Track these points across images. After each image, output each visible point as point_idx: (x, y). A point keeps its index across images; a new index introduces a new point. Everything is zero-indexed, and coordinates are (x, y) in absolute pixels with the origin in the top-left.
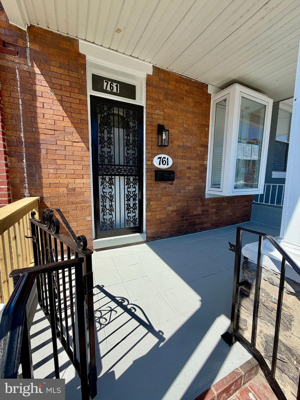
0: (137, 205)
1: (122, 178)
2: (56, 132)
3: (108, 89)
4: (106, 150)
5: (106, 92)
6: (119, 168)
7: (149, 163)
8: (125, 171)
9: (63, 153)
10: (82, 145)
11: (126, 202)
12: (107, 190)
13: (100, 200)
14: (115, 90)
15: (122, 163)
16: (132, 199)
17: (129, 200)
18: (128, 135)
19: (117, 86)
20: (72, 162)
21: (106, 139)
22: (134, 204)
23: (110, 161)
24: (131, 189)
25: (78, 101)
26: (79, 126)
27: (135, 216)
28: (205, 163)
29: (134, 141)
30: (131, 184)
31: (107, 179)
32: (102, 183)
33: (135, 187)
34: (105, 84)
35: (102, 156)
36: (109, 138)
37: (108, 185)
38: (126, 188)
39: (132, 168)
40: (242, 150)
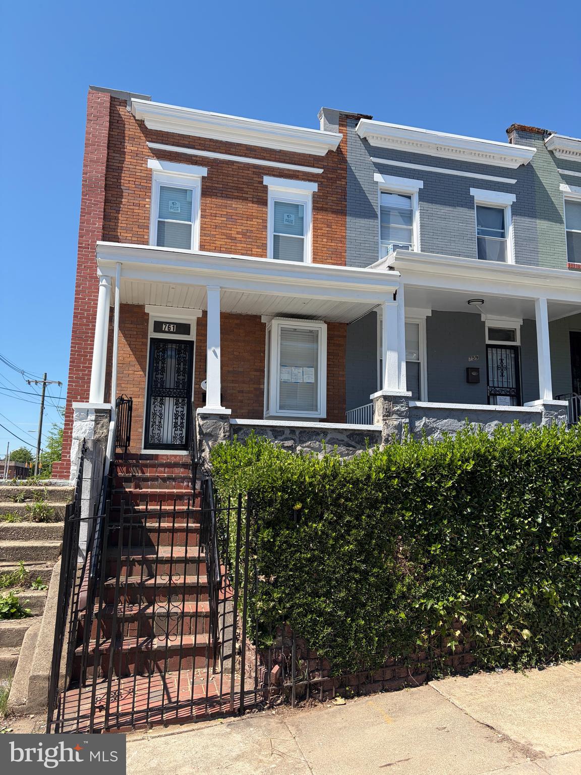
0: (185, 424)
1: (172, 399)
2: (124, 365)
3: (167, 329)
4: (159, 376)
5: (165, 332)
6: (169, 391)
7: (197, 386)
8: (174, 393)
9: (127, 379)
10: (141, 373)
11: (174, 421)
12: (158, 408)
13: (151, 417)
14: (172, 330)
15: (172, 387)
16: (179, 418)
17: (176, 418)
18: (179, 364)
19: (174, 326)
20: (132, 386)
21: (160, 368)
22: (182, 423)
23: (162, 385)
24: (180, 409)
25: (141, 343)
26: (140, 360)
27: (182, 434)
28: (262, 386)
29: (184, 369)
30: (180, 405)
31: (159, 400)
32: (154, 403)
33: (183, 408)
34: (164, 326)
35: (156, 381)
36: (163, 367)
37: (158, 404)
38: (175, 408)
39: (182, 391)
40: (288, 373)
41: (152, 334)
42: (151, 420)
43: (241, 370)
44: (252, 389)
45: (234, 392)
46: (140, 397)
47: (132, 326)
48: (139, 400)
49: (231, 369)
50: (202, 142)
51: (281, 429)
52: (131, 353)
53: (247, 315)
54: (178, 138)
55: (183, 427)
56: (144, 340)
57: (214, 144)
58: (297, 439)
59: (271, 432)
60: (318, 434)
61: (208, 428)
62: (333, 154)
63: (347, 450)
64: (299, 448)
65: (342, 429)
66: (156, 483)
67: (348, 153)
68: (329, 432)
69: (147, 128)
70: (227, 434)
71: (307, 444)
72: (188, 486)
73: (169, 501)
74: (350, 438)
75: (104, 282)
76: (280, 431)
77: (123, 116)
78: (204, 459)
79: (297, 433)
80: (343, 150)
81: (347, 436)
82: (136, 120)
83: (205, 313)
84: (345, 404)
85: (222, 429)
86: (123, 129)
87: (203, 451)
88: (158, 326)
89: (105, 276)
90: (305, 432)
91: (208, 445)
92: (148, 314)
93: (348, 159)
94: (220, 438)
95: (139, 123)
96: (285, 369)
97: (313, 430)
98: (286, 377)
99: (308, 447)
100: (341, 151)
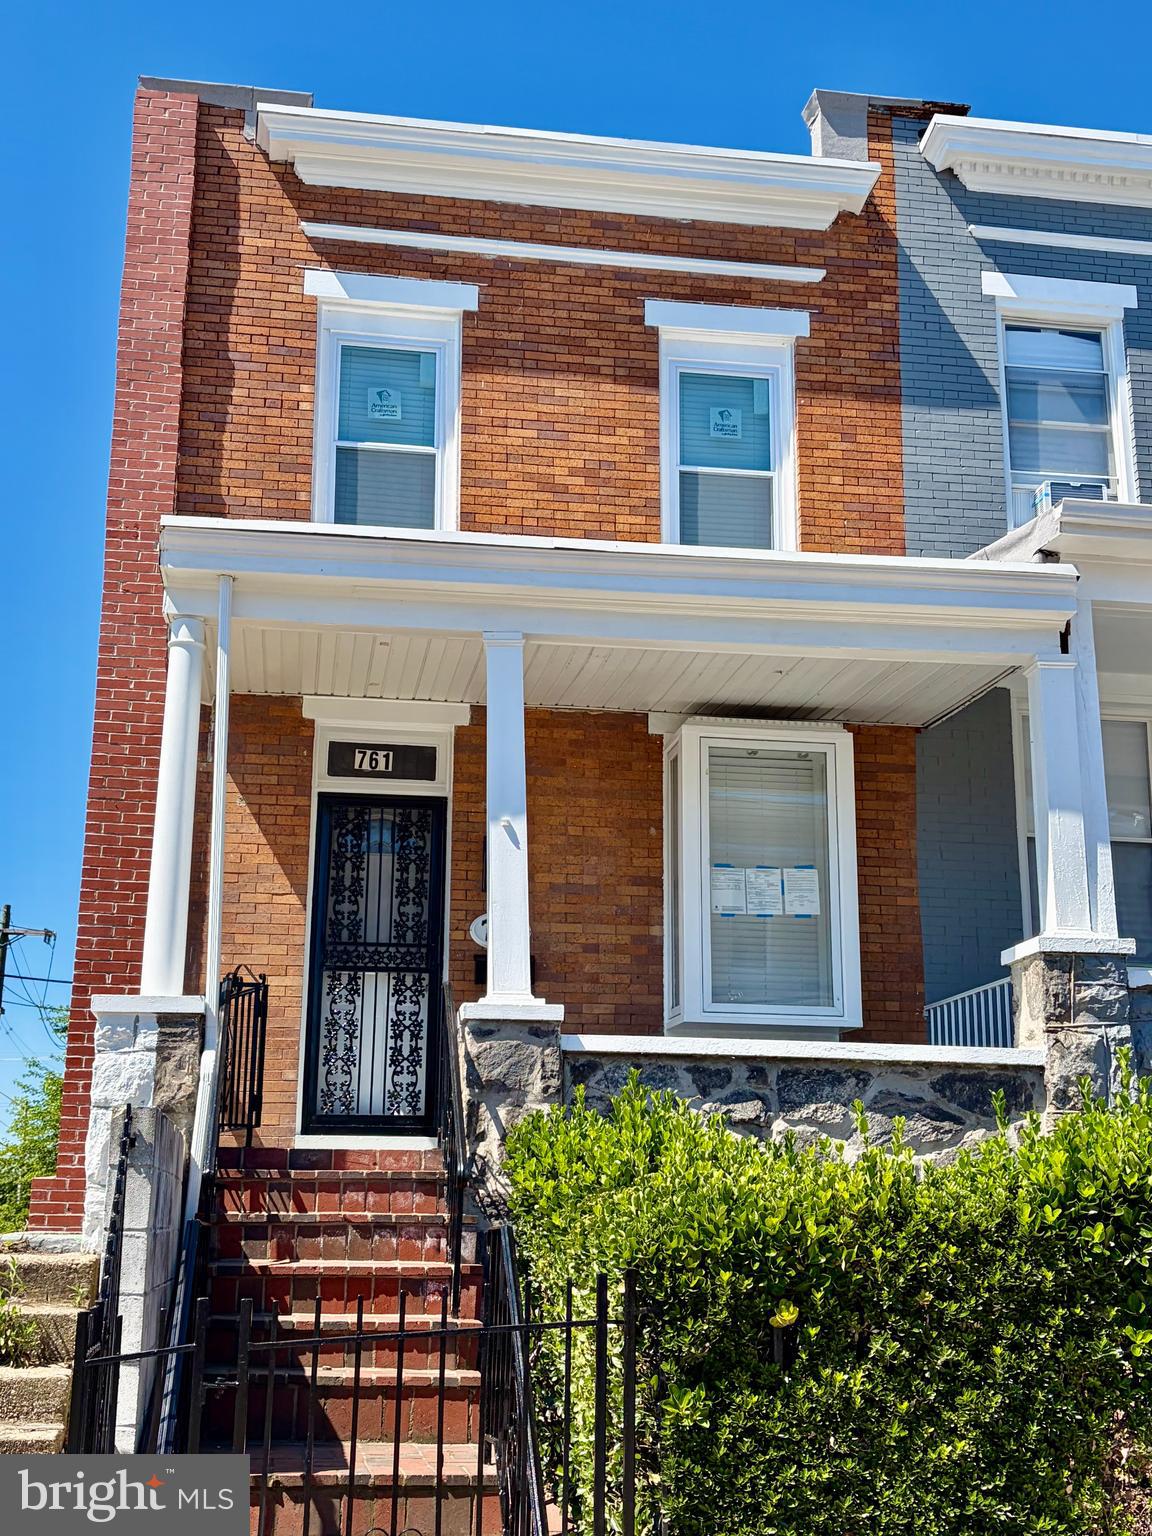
0: (423, 1053)
1: (383, 976)
2: (243, 878)
3: (366, 766)
4: (346, 907)
5: (360, 774)
6: (376, 952)
7: (459, 935)
8: (390, 958)
9: (250, 918)
10: (294, 899)
11: (391, 1043)
12: (342, 1006)
13: (323, 1032)
14: (381, 767)
15: (384, 939)
16: (407, 1034)
17: (398, 1036)
18: (404, 869)
19: (387, 756)
20: (265, 939)
21: (347, 883)
22: (414, 1050)
23: (354, 935)
24: (408, 1007)
25: (291, 810)
26: (289, 860)
27: (414, 1084)
28: (654, 931)
29: (420, 882)
30: (408, 993)
31: (345, 979)
32: (332, 989)
33: (417, 1003)
34: (358, 757)
35: (336, 924)
36: (356, 880)
37: (344, 993)
38: (392, 1004)
39: (413, 950)
40: (737, 888)
41: (324, 783)
42: (324, 1042)
43: (588, 880)
44: (626, 940)
45: (571, 948)
46: (291, 971)
47: (264, 759)
48: (287, 981)
49: (561, 880)
50: (463, 213)
51: (721, 1066)
52: (263, 840)
53: (607, 715)
54: (391, 205)
55: (418, 1062)
56: (300, 801)
57: (497, 216)
58: (773, 1098)
59: (689, 1077)
60: (838, 1080)
61: (494, 1066)
62: (853, 222)
63: (936, 1129)
64: (779, 1125)
65: (916, 1064)
66: (341, 1239)
67: (898, 218)
68: (875, 1072)
69: (300, 182)
70: (555, 1082)
71: (807, 1111)
72: (438, 1249)
73: (382, 1297)
74: (941, 1091)
75: (183, 634)
76: (718, 1072)
77: (233, 155)
78: (485, 1164)
79: (772, 1077)
80: (882, 209)
81: (933, 1086)
82: (270, 163)
83: (479, 713)
84: (921, 980)
85: (538, 1066)
86: (232, 189)
87: (482, 1137)
88: (342, 757)
89: (187, 618)
90: (796, 1072)
91: (496, 1118)
92: (312, 722)
93: (899, 235)
94: (530, 1097)
95: (281, 169)
96: (723, 876)
97: (823, 1067)
98: (728, 899)
99: (809, 1121)
100: (878, 213)
